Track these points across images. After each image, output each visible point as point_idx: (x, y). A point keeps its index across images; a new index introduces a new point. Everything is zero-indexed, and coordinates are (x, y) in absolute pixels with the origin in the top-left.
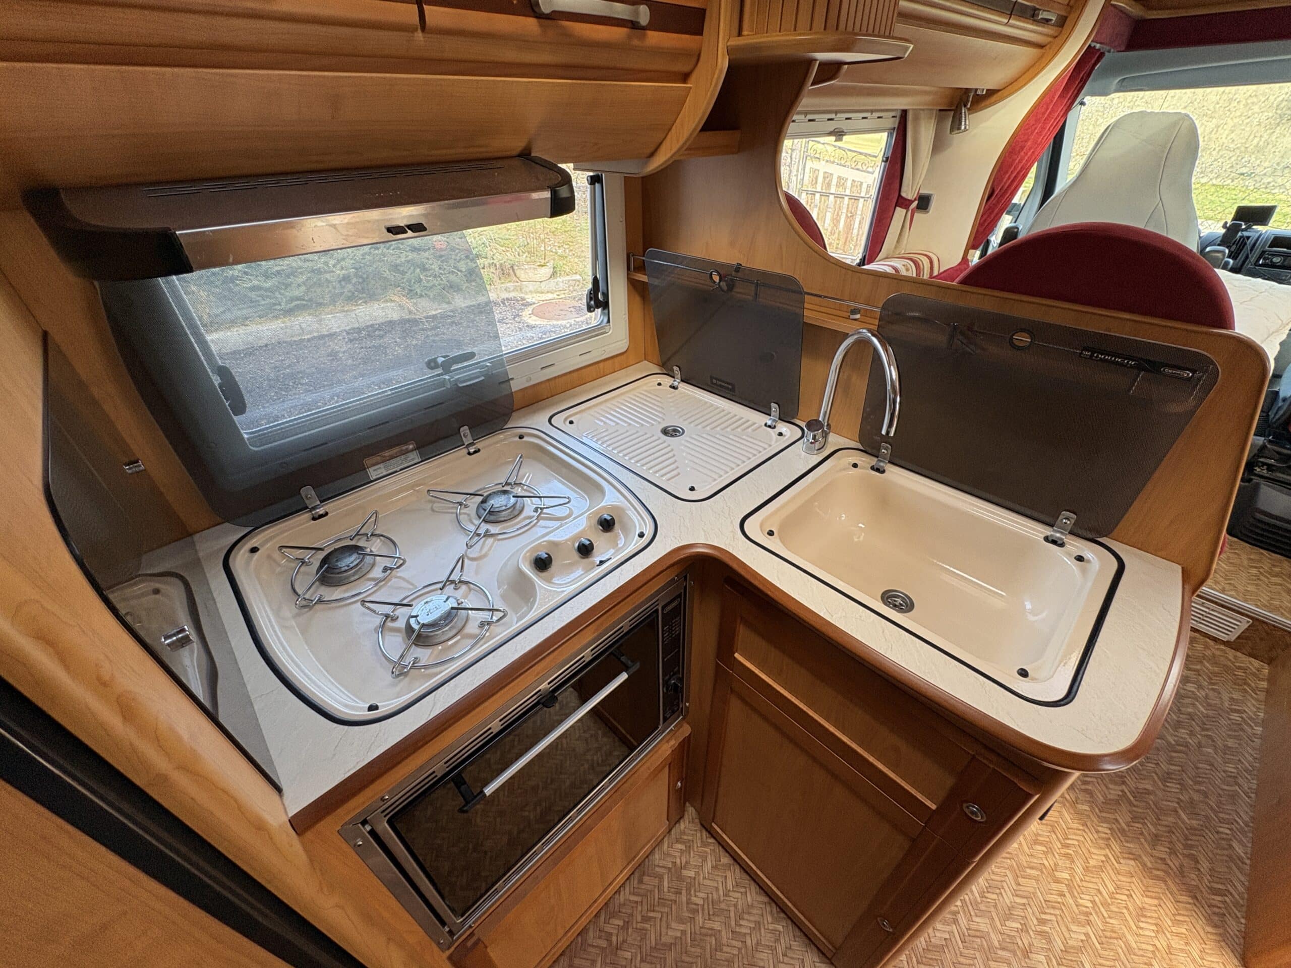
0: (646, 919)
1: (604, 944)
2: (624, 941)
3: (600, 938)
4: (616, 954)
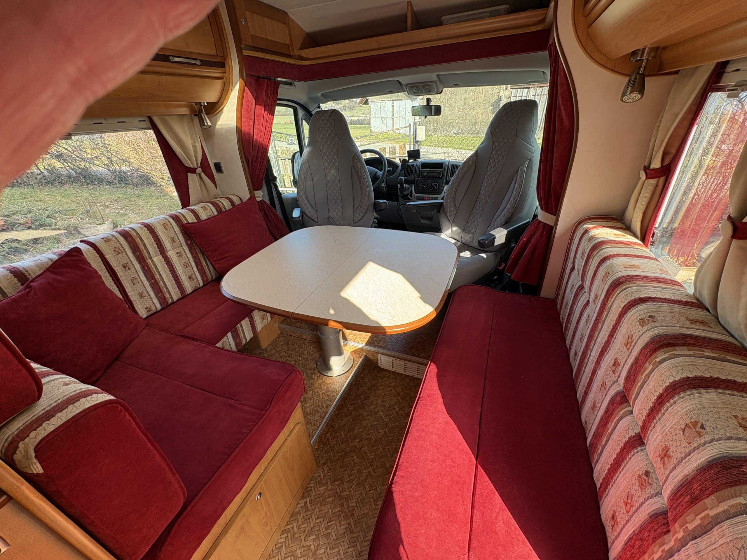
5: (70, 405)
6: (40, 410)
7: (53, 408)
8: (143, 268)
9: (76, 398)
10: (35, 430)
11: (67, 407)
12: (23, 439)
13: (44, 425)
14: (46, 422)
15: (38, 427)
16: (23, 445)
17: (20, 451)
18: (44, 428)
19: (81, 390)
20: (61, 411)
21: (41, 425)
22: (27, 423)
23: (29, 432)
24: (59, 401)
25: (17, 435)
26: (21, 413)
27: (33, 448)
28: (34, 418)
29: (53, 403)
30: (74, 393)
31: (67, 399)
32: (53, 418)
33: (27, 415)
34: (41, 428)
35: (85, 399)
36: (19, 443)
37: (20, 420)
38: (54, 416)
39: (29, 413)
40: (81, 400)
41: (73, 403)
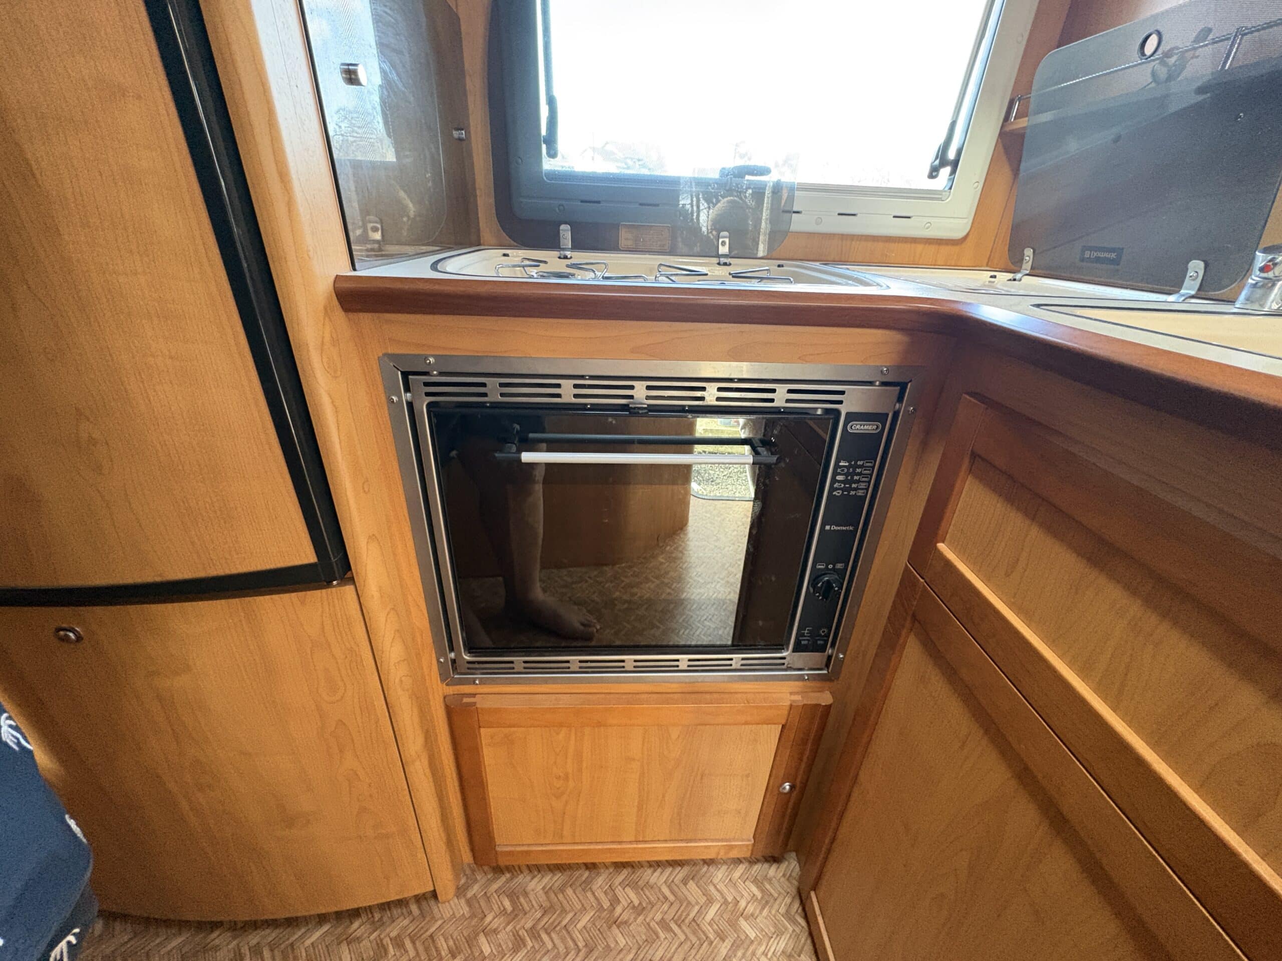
3: (606, 895)
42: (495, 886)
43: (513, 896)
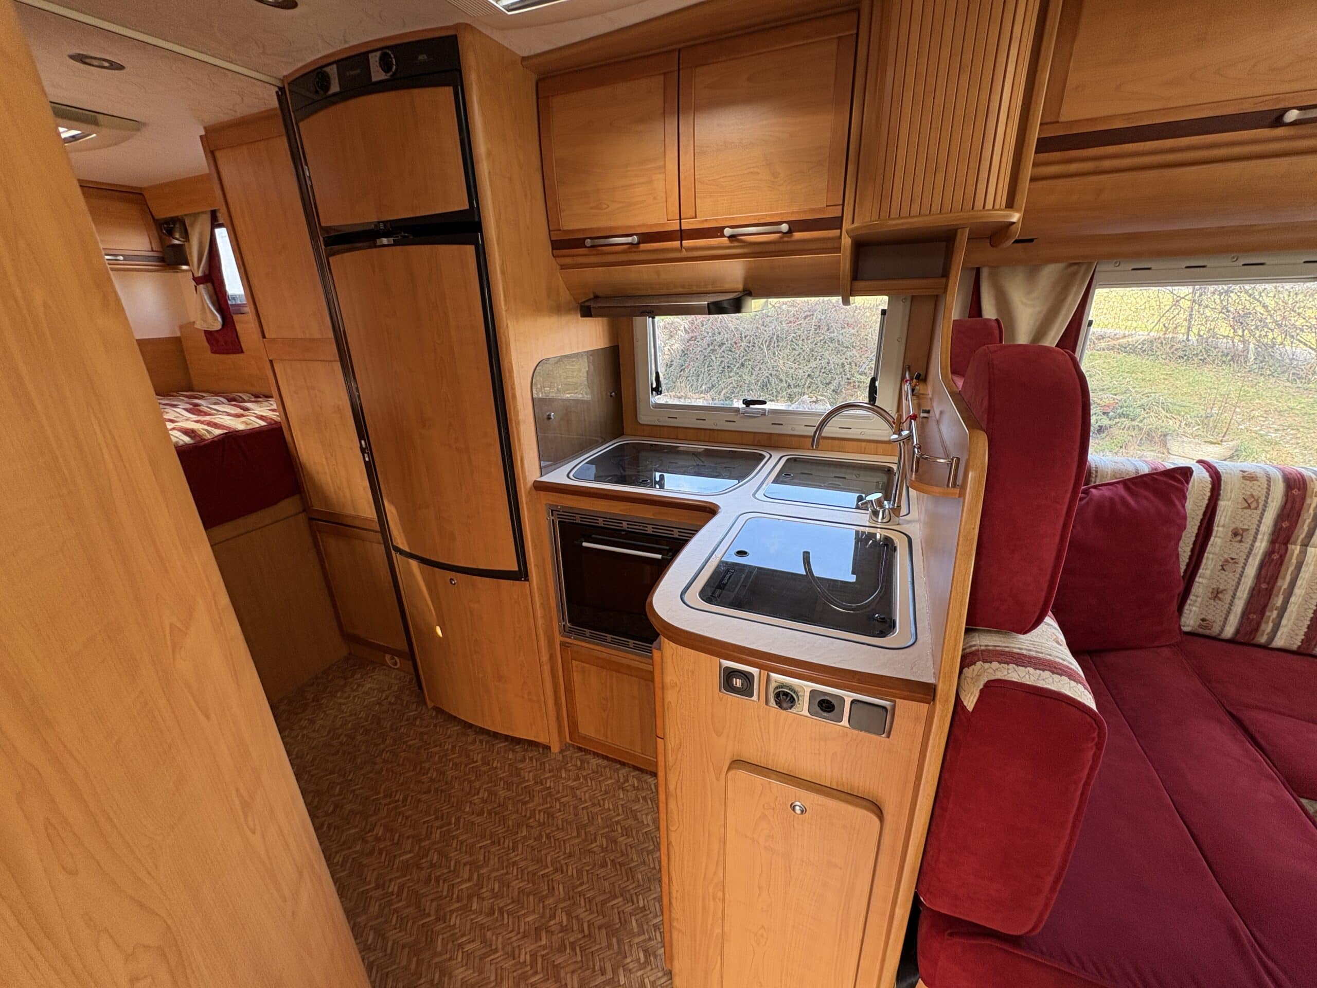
0: (644, 798)
1: (622, 780)
2: (627, 791)
3: (624, 776)
4: (619, 789)
5: (1049, 670)
6: (1017, 646)
7: (1031, 657)
8: (1268, 554)
9: (1060, 669)
10: (1000, 663)
11: (1043, 670)
12: (985, 661)
13: (1011, 666)
14: (1014, 666)
15: (1005, 663)
16: (980, 667)
17: (973, 670)
18: (1008, 669)
19: (1070, 665)
20: (1035, 669)
21: (1008, 663)
22: (998, 648)
23: (994, 659)
24: (1041, 656)
25: (982, 651)
26: (998, 632)
27: (986, 680)
28: (1007, 649)
29: (1033, 651)
30: (1061, 661)
31: (1049, 661)
32: (1023, 668)
33: (1002, 639)
34: (1005, 666)
35: (1068, 680)
36: (979, 660)
37: (994, 638)
38: (1026, 667)
39: (1005, 640)
40: (1063, 677)
41: (1053, 673)
42: (577, 755)
43: (582, 761)
